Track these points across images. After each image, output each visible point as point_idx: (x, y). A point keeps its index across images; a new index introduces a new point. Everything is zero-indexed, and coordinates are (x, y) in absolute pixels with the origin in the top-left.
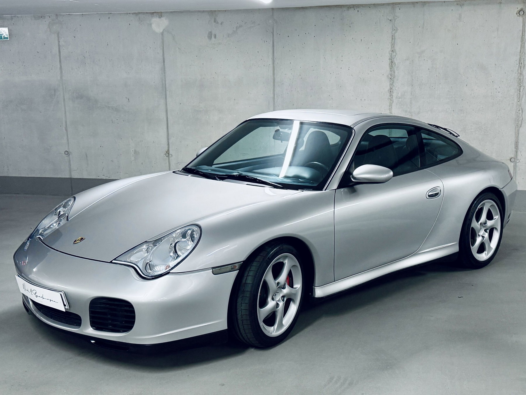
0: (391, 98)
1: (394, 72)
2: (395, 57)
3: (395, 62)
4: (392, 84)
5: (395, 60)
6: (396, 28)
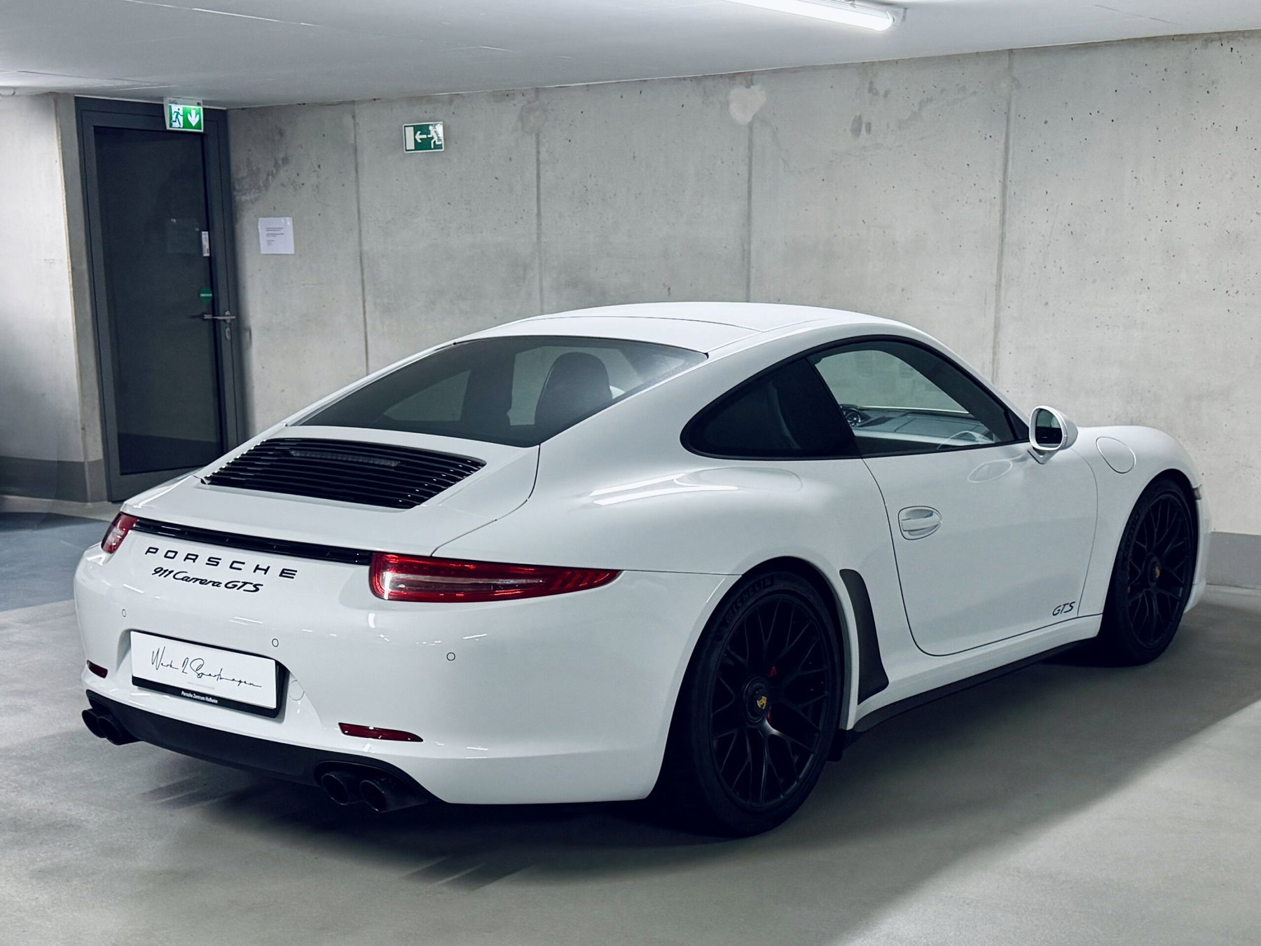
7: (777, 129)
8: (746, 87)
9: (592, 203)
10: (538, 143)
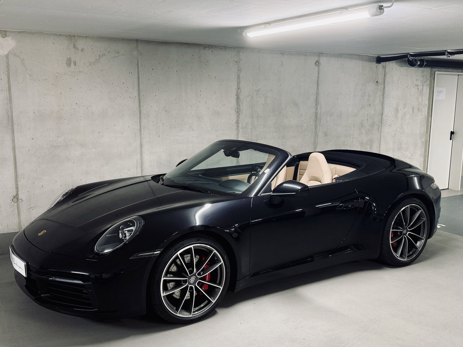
0: (238, 128)
1: (240, 106)
2: (240, 93)
3: (240, 97)
4: (238, 117)
5: (240, 96)
6: (240, 69)
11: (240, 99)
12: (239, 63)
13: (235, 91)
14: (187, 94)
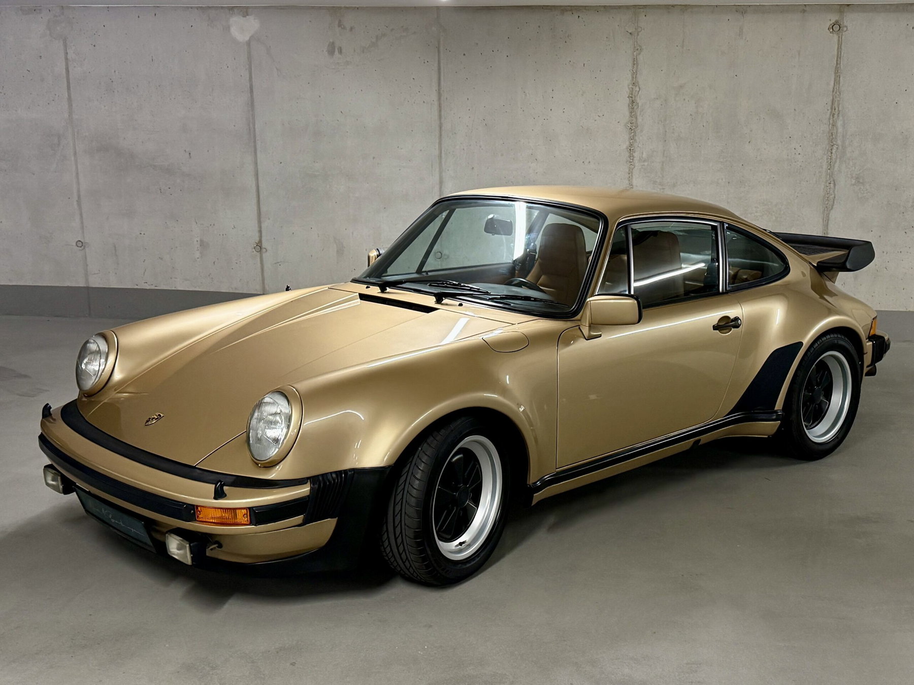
0: (631, 161)
1: (636, 118)
2: (638, 93)
3: (638, 101)
4: (632, 138)
5: (637, 99)
6: (640, 46)
7: (270, 47)
8: (244, 16)
9: (118, 92)
10: (65, 46)
11: (638, 104)
12: (636, 35)
13: (627, 90)
14: (526, 95)
